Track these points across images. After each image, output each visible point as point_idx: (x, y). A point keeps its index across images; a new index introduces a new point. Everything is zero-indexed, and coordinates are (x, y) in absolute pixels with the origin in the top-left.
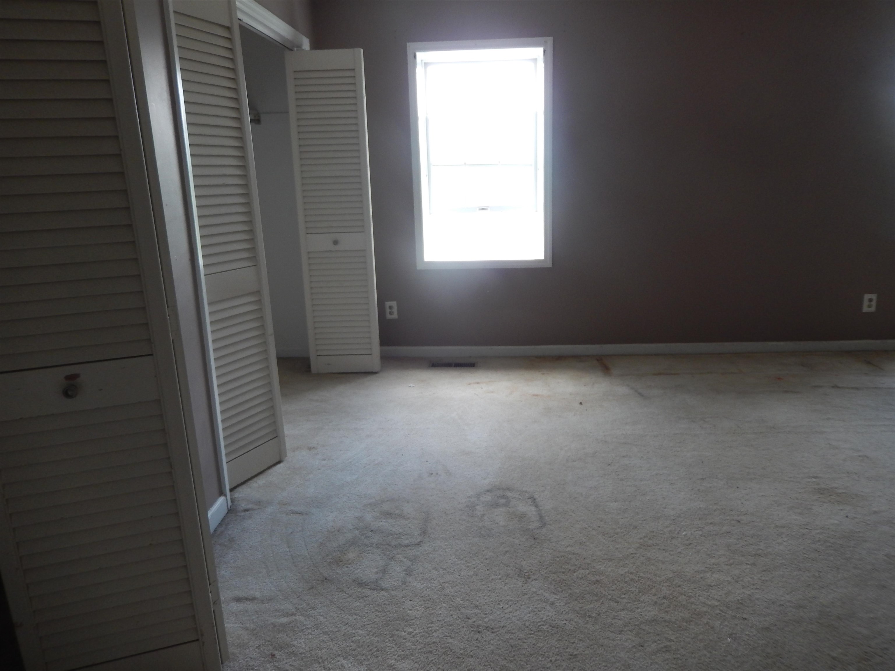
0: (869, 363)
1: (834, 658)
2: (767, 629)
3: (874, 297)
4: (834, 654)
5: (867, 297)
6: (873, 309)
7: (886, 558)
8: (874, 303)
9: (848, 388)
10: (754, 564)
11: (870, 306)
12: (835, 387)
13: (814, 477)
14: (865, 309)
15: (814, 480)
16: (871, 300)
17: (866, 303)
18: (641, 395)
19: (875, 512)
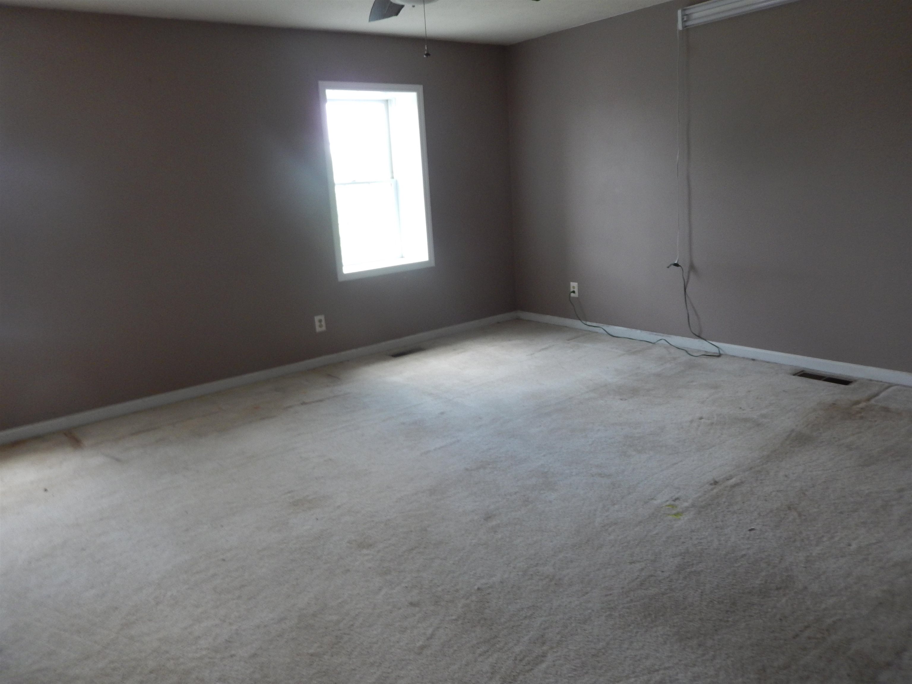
0: (329, 376)
1: (312, 655)
2: (255, 655)
3: (322, 317)
4: (311, 651)
5: (317, 318)
6: (324, 328)
7: (348, 544)
8: (323, 323)
9: (313, 402)
10: (239, 597)
11: (321, 326)
12: (304, 403)
13: (289, 492)
14: (318, 329)
15: (289, 495)
16: (320, 321)
17: (317, 324)
18: (118, 460)
19: (339, 507)
